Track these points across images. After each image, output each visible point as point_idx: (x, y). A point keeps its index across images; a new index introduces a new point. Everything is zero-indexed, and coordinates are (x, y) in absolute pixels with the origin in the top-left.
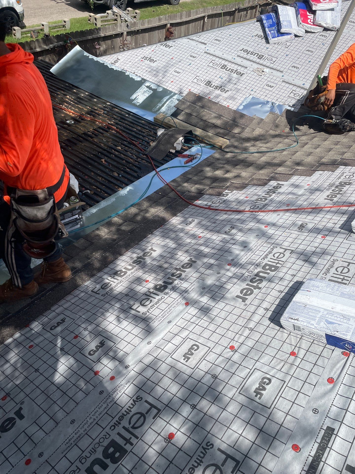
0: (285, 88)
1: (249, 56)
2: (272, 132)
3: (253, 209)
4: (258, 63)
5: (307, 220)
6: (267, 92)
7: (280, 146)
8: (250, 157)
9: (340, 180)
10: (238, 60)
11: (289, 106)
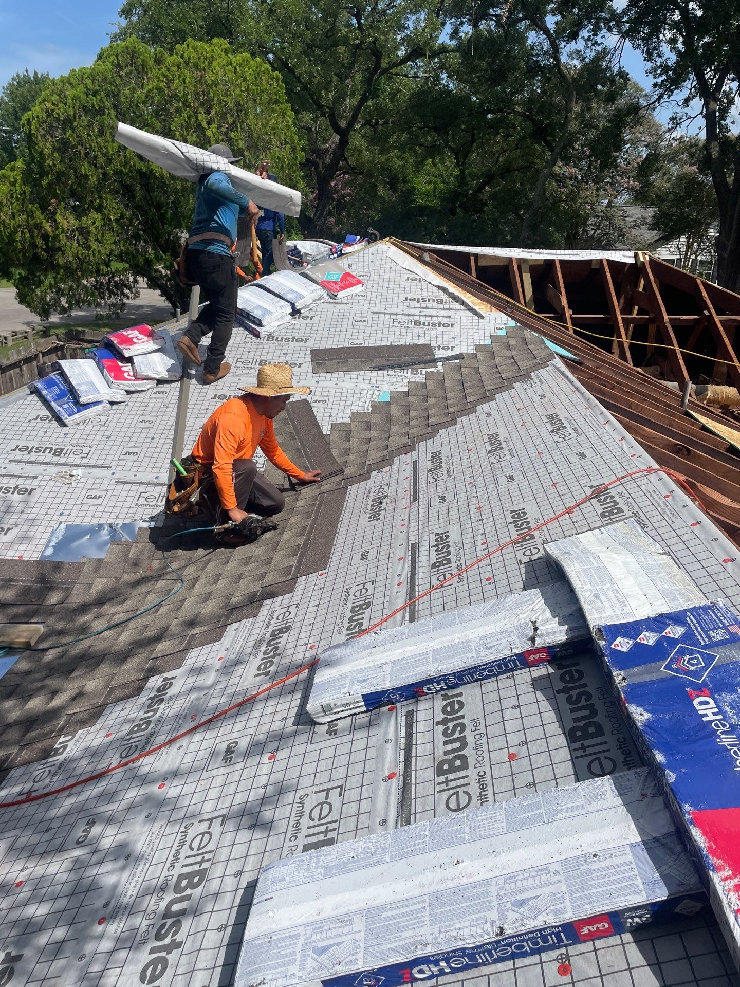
0: (125, 493)
1: (33, 457)
2: (128, 577)
3: (126, 756)
4: (57, 464)
5: (235, 735)
6: (92, 508)
7: (152, 599)
8: (97, 643)
9: (271, 629)
10: (15, 469)
11: (145, 521)
